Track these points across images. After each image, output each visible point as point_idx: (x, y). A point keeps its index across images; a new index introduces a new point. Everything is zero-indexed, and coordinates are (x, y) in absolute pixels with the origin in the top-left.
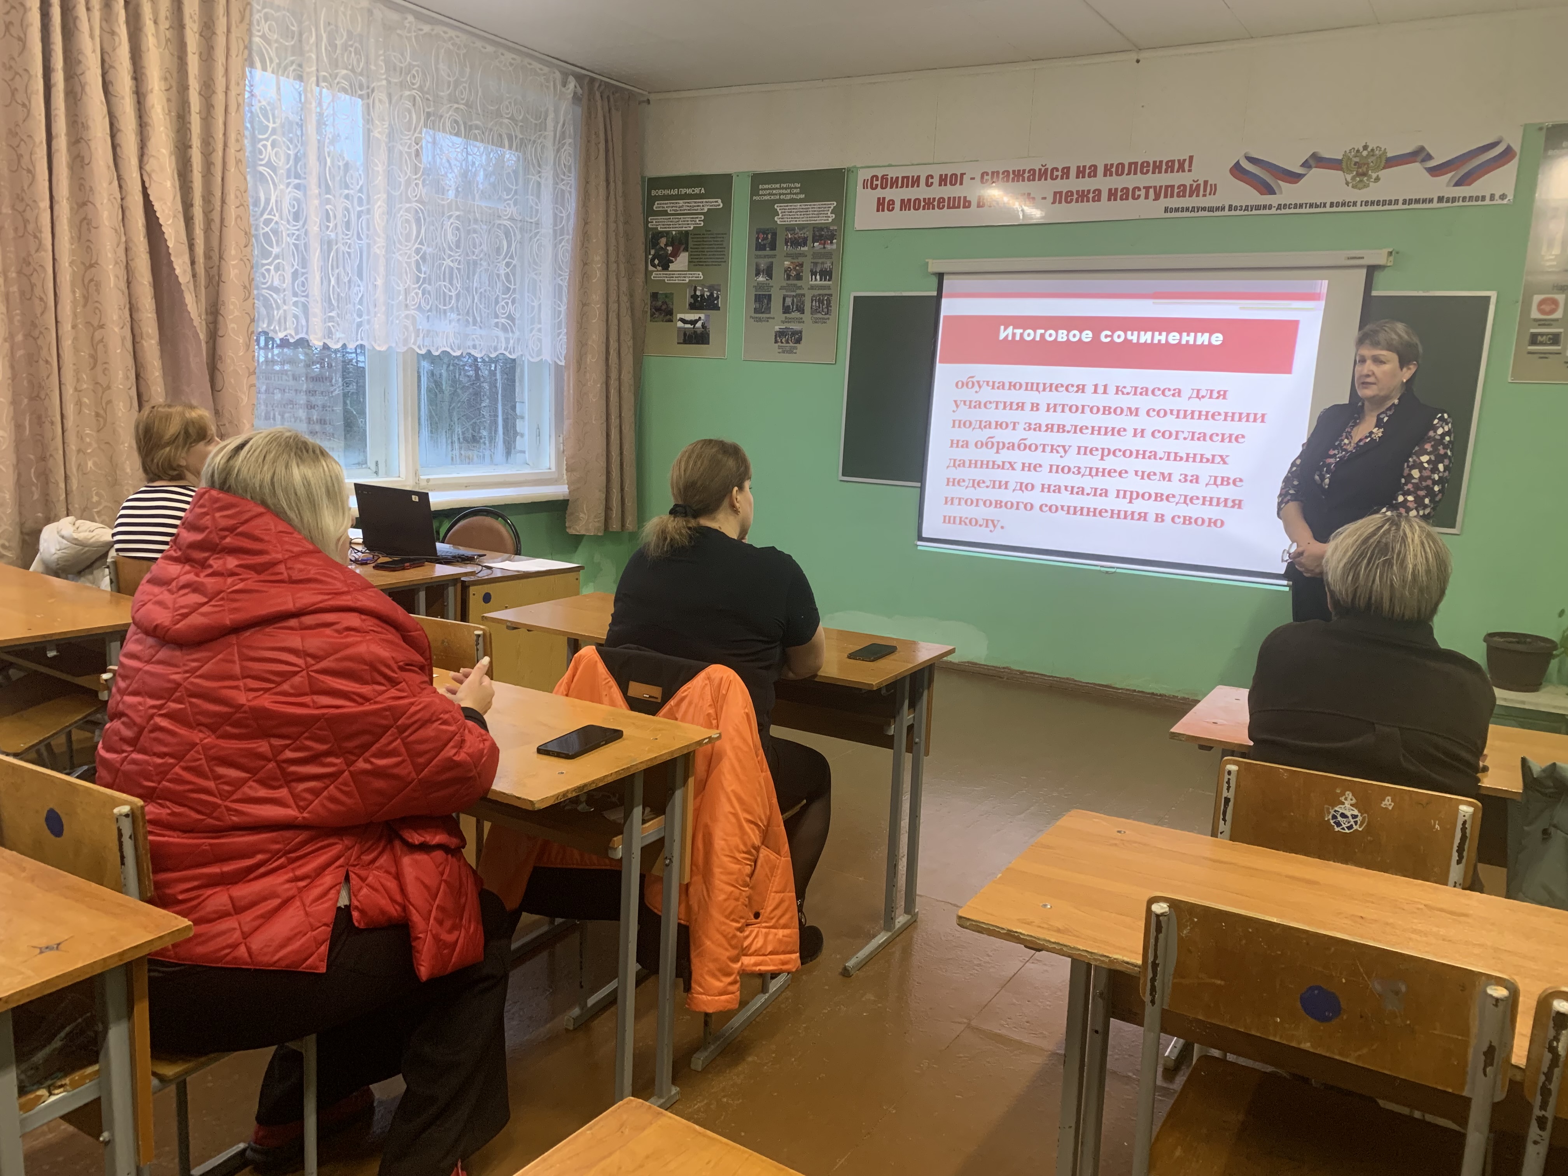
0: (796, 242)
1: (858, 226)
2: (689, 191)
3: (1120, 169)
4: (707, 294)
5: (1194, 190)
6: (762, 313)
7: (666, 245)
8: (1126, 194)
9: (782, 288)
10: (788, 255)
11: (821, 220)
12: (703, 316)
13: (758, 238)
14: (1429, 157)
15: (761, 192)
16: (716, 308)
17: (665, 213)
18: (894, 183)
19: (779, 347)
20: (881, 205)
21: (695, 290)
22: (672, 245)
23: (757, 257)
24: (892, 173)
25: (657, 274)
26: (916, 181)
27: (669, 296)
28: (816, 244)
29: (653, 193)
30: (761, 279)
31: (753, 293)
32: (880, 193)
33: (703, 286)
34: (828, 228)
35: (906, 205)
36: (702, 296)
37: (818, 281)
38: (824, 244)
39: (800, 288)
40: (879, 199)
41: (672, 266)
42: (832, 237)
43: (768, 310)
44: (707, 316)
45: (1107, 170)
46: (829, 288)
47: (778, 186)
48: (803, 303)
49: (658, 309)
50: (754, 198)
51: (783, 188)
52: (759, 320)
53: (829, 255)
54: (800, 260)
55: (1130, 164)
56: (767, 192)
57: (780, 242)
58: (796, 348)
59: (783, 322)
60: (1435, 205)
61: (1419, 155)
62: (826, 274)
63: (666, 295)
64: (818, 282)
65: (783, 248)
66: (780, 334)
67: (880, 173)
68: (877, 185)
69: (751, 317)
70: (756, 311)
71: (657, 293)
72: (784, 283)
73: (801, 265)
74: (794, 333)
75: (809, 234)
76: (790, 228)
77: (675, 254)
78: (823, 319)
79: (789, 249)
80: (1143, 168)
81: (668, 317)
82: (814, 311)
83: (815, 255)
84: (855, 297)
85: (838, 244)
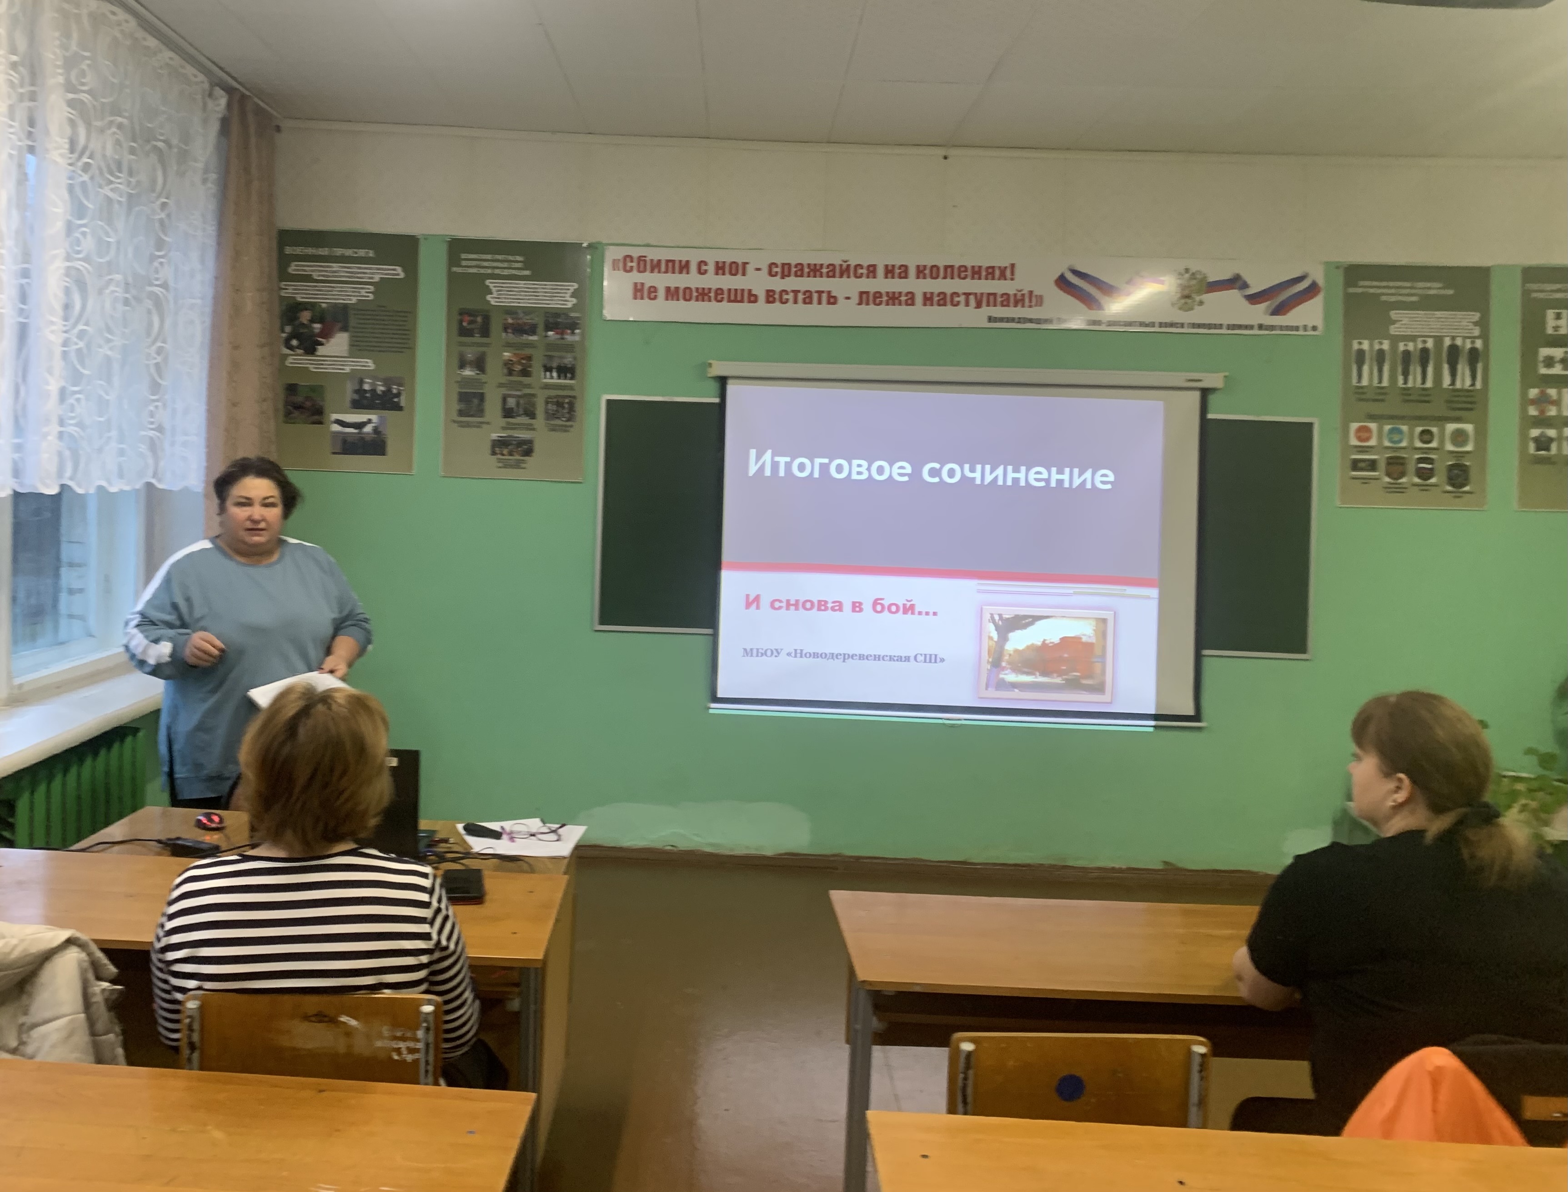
0: (520, 329)
1: (608, 314)
2: (349, 252)
3: (934, 272)
4: (381, 389)
5: (1018, 301)
6: (472, 416)
7: (312, 321)
8: (943, 299)
9: (501, 385)
10: (508, 345)
11: (555, 304)
12: (374, 418)
13: (461, 322)
14: (1245, 286)
15: (464, 263)
16: (398, 408)
17: (308, 278)
18: (656, 266)
19: (499, 460)
20: (639, 291)
21: (361, 382)
22: (321, 320)
23: (462, 344)
24: (653, 255)
25: (296, 360)
26: (684, 267)
27: (317, 390)
28: (550, 333)
29: (288, 250)
30: (468, 372)
31: (456, 389)
32: (636, 277)
33: (375, 378)
34: (566, 315)
35: (672, 294)
36: (373, 391)
37: (553, 379)
38: (562, 334)
39: (529, 386)
40: (636, 284)
41: (321, 350)
42: (573, 326)
43: (480, 412)
44: (382, 419)
45: (921, 272)
46: (571, 388)
47: (489, 257)
48: (533, 405)
49: (299, 407)
50: (455, 269)
51: (498, 261)
52: (468, 425)
53: (570, 348)
54: (527, 352)
55: (946, 267)
56: (470, 264)
57: (496, 326)
58: (523, 461)
59: (504, 428)
60: (1256, 332)
61: (1235, 282)
62: (566, 371)
63: (313, 389)
64: (556, 381)
65: (498, 335)
66: (499, 445)
67: (636, 253)
68: (632, 267)
69: (454, 421)
70: (461, 413)
71: (295, 385)
72: (504, 380)
73: (529, 358)
74: (521, 443)
75: (539, 321)
76: (510, 311)
77: (327, 334)
78: (566, 426)
79: (511, 337)
80: (961, 272)
81: (316, 417)
82: (550, 416)
83: (551, 346)
84: (609, 402)
85: (583, 335)
